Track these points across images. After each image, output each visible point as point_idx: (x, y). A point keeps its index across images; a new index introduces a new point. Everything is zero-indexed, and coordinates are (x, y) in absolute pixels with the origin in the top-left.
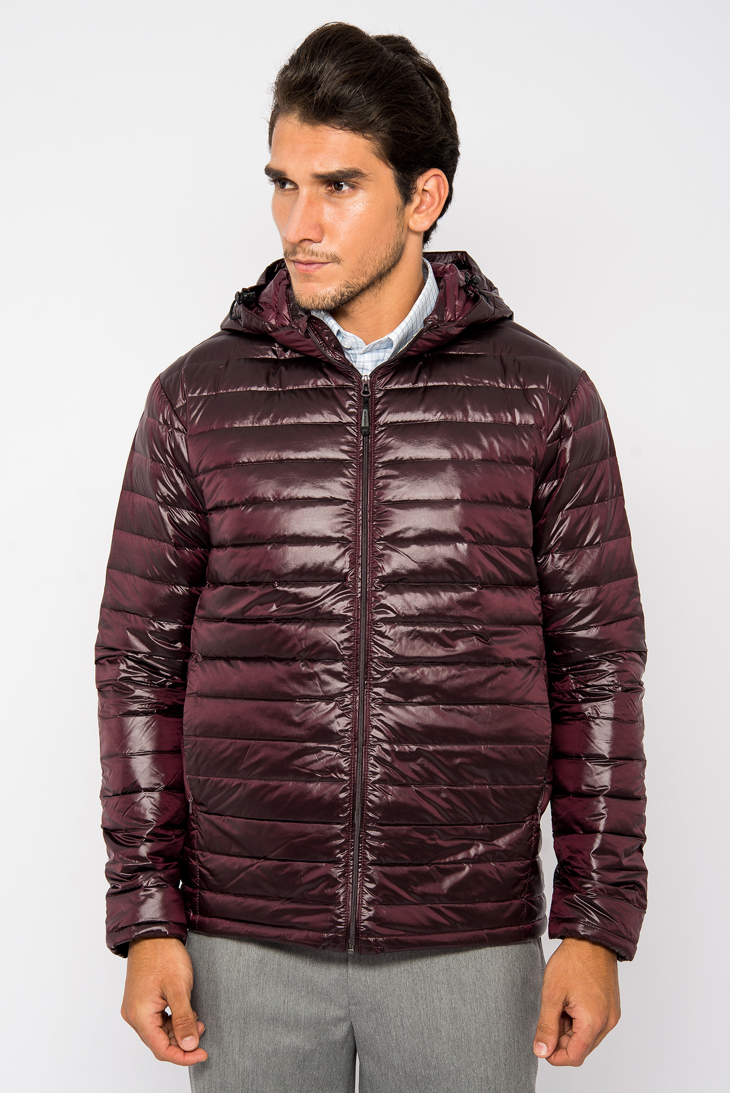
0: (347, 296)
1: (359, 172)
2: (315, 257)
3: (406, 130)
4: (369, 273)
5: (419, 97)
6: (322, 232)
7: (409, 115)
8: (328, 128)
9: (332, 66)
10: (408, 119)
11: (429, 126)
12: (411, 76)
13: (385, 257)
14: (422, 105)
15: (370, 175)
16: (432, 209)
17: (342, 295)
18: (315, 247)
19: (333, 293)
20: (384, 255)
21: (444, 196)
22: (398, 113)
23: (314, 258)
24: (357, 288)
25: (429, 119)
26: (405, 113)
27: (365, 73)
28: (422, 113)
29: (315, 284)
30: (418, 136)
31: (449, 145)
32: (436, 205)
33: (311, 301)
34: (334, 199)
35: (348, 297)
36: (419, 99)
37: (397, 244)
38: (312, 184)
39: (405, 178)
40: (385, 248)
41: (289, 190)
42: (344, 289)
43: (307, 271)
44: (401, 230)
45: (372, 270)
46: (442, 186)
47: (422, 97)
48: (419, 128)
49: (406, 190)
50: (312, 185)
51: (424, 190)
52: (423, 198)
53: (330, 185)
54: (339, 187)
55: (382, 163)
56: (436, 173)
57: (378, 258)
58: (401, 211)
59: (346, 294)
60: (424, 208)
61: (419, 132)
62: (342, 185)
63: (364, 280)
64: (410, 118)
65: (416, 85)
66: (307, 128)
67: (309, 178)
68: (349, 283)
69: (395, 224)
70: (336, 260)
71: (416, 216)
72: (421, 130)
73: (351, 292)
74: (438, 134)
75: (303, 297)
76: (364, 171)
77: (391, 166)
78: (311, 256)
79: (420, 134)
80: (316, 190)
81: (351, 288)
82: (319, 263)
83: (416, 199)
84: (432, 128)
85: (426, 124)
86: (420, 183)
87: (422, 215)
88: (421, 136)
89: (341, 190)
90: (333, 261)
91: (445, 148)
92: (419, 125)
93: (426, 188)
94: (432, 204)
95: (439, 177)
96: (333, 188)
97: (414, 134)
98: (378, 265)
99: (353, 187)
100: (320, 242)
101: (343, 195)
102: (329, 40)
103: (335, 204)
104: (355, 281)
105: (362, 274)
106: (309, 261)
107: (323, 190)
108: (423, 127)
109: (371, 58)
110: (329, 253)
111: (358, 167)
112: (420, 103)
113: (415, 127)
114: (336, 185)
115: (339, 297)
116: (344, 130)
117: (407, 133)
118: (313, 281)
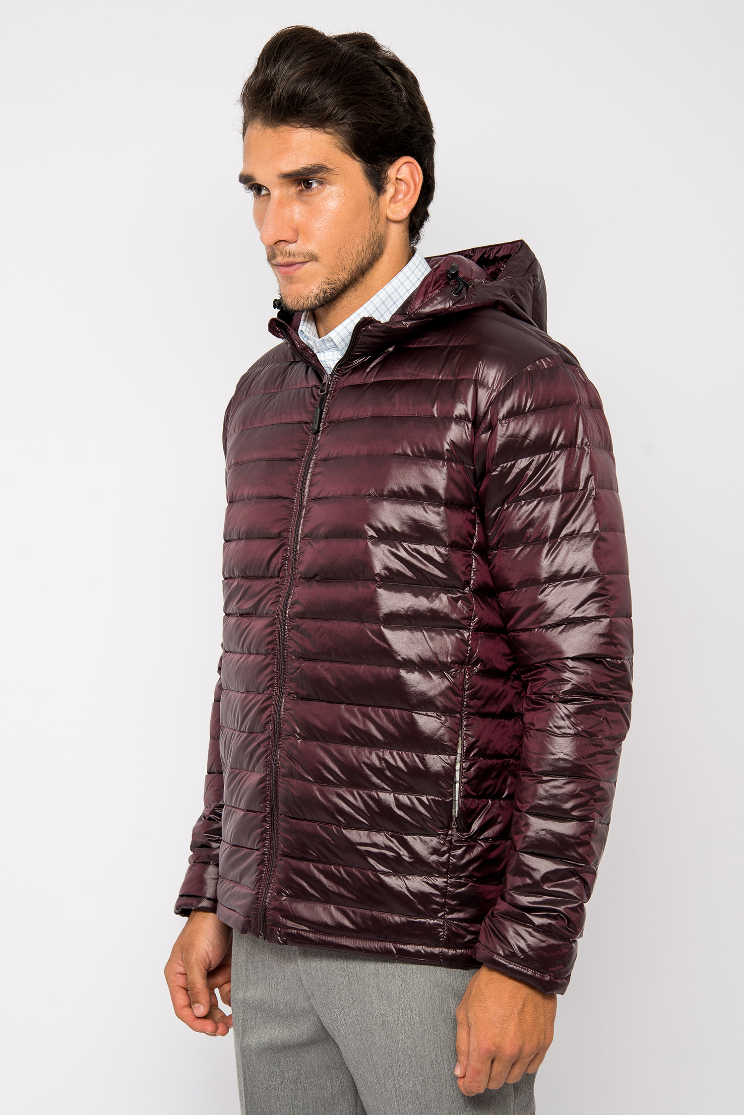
0: (330, 292)
1: (323, 167)
2: (292, 257)
3: (367, 120)
4: (347, 267)
5: (376, 86)
6: (297, 232)
7: (367, 105)
8: (288, 128)
9: (286, 67)
10: (366, 109)
11: (391, 114)
12: (367, 67)
13: (361, 249)
14: (381, 95)
15: (336, 170)
16: (409, 196)
17: (325, 292)
18: (291, 247)
19: (316, 291)
20: (360, 249)
21: (419, 182)
22: (355, 104)
23: (291, 259)
24: (339, 285)
25: (390, 107)
26: (363, 104)
27: (317, 69)
28: (382, 102)
29: (298, 285)
30: (380, 125)
31: (418, 131)
32: (412, 192)
33: (296, 302)
34: (304, 198)
35: (331, 294)
36: (377, 89)
37: (373, 235)
38: (281, 185)
39: (374, 169)
40: (361, 240)
41: (264, 195)
42: (325, 287)
43: (288, 273)
44: (376, 220)
45: (351, 264)
46: (416, 173)
47: (381, 86)
48: (380, 117)
49: (378, 182)
50: (281, 187)
51: (397, 179)
52: (398, 187)
53: (299, 184)
54: (308, 185)
55: (348, 157)
56: (407, 161)
57: (354, 251)
58: (375, 203)
59: (329, 291)
60: (400, 197)
61: (380, 121)
62: (311, 183)
63: (344, 276)
64: (368, 108)
65: (373, 76)
66: (269, 131)
67: (276, 180)
68: (329, 279)
69: (369, 216)
70: (313, 258)
71: (392, 205)
72: (383, 119)
73: (333, 289)
74: (402, 122)
75: (288, 298)
76: (329, 166)
77: (358, 159)
78: (289, 257)
79: (382, 123)
80: (286, 192)
81: (332, 284)
82: (298, 263)
83: (390, 189)
84: (395, 116)
85: (387, 113)
86: (392, 172)
87: (399, 204)
88: (384, 125)
89: (311, 188)
90: (310, 260)
91: (413, 135)
92: (380, 115)
93: (399, 177)
94: (408, 192)
95: (411, 164)
96: (303, 187)
97: (375, 124)
98: (355, 258)
99: (321, 183)
100: (296, 242)
101: (312, 192)
102: (282, 43)
103: (305, 203)
104: (335, 277)
105: (340, 270)
106: (288, 262)
107: (293, 190)
108: (384, 116)
109: (322, 55)
110: (305, 252)
111: (323, 162)
112: (378, 93)
113: (375, 116)
114: (306, 183)
115: (322, 295)
116: (304, 128)
117: (368, 123)
118: (297, 283)
